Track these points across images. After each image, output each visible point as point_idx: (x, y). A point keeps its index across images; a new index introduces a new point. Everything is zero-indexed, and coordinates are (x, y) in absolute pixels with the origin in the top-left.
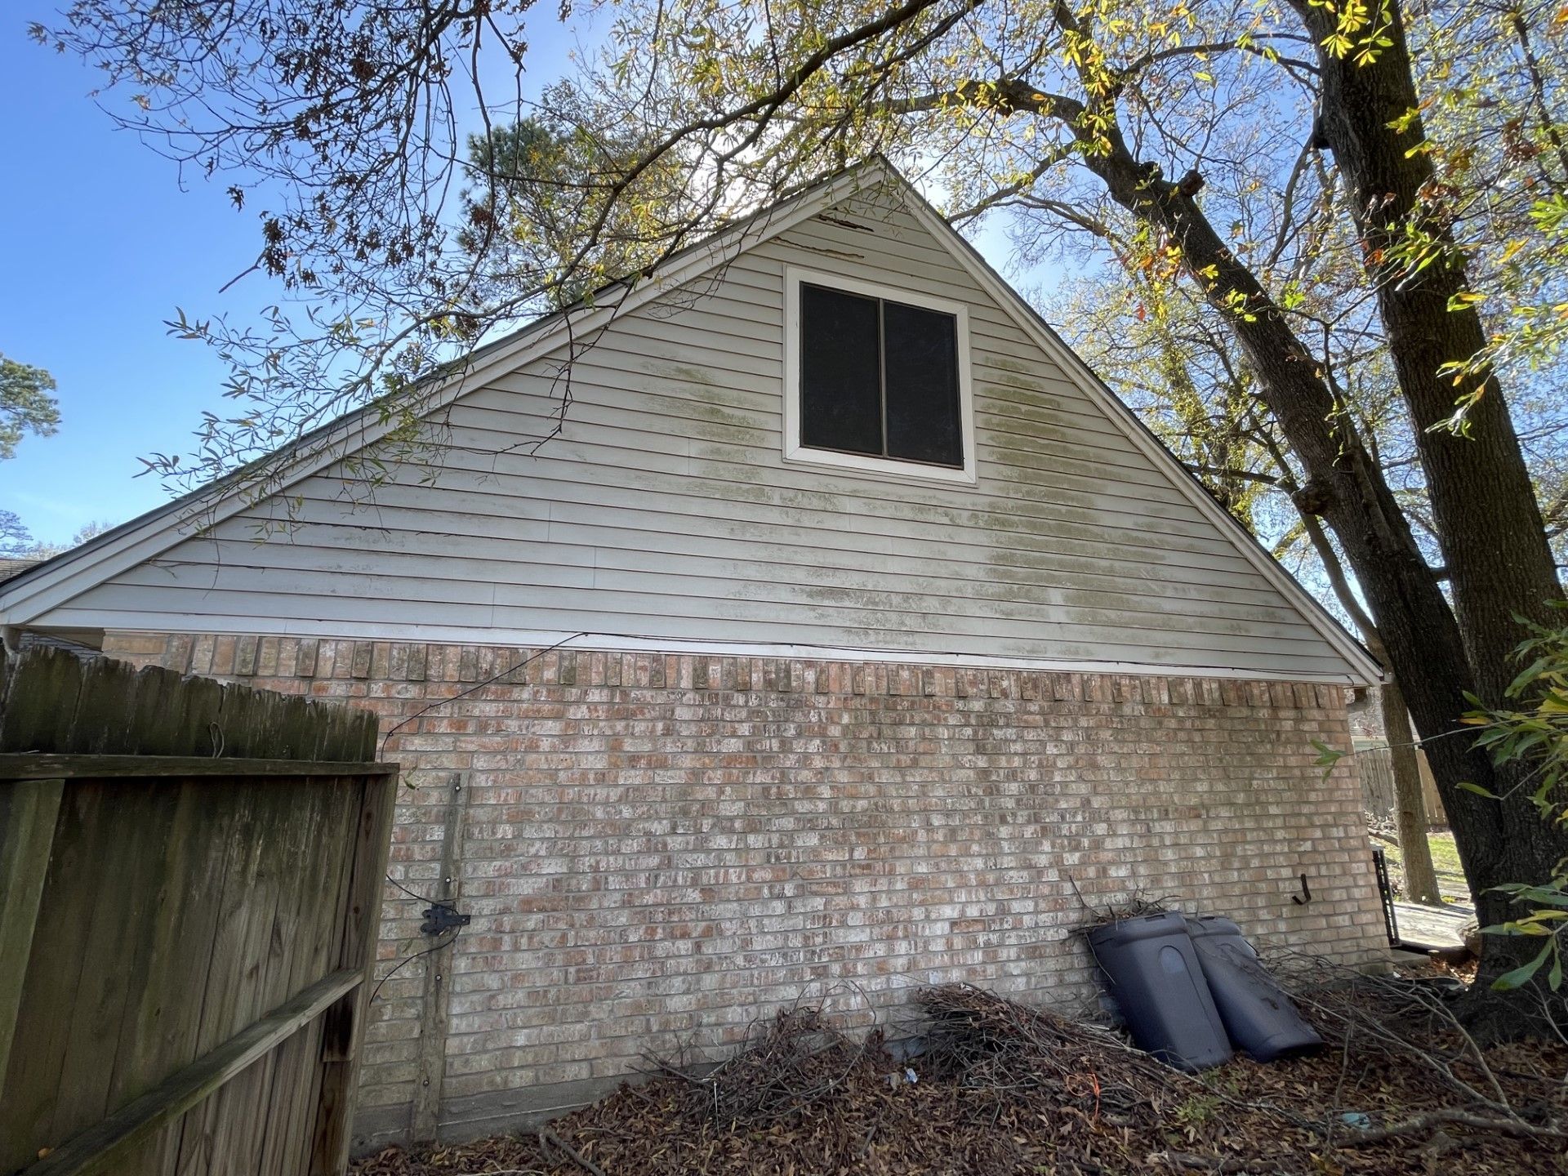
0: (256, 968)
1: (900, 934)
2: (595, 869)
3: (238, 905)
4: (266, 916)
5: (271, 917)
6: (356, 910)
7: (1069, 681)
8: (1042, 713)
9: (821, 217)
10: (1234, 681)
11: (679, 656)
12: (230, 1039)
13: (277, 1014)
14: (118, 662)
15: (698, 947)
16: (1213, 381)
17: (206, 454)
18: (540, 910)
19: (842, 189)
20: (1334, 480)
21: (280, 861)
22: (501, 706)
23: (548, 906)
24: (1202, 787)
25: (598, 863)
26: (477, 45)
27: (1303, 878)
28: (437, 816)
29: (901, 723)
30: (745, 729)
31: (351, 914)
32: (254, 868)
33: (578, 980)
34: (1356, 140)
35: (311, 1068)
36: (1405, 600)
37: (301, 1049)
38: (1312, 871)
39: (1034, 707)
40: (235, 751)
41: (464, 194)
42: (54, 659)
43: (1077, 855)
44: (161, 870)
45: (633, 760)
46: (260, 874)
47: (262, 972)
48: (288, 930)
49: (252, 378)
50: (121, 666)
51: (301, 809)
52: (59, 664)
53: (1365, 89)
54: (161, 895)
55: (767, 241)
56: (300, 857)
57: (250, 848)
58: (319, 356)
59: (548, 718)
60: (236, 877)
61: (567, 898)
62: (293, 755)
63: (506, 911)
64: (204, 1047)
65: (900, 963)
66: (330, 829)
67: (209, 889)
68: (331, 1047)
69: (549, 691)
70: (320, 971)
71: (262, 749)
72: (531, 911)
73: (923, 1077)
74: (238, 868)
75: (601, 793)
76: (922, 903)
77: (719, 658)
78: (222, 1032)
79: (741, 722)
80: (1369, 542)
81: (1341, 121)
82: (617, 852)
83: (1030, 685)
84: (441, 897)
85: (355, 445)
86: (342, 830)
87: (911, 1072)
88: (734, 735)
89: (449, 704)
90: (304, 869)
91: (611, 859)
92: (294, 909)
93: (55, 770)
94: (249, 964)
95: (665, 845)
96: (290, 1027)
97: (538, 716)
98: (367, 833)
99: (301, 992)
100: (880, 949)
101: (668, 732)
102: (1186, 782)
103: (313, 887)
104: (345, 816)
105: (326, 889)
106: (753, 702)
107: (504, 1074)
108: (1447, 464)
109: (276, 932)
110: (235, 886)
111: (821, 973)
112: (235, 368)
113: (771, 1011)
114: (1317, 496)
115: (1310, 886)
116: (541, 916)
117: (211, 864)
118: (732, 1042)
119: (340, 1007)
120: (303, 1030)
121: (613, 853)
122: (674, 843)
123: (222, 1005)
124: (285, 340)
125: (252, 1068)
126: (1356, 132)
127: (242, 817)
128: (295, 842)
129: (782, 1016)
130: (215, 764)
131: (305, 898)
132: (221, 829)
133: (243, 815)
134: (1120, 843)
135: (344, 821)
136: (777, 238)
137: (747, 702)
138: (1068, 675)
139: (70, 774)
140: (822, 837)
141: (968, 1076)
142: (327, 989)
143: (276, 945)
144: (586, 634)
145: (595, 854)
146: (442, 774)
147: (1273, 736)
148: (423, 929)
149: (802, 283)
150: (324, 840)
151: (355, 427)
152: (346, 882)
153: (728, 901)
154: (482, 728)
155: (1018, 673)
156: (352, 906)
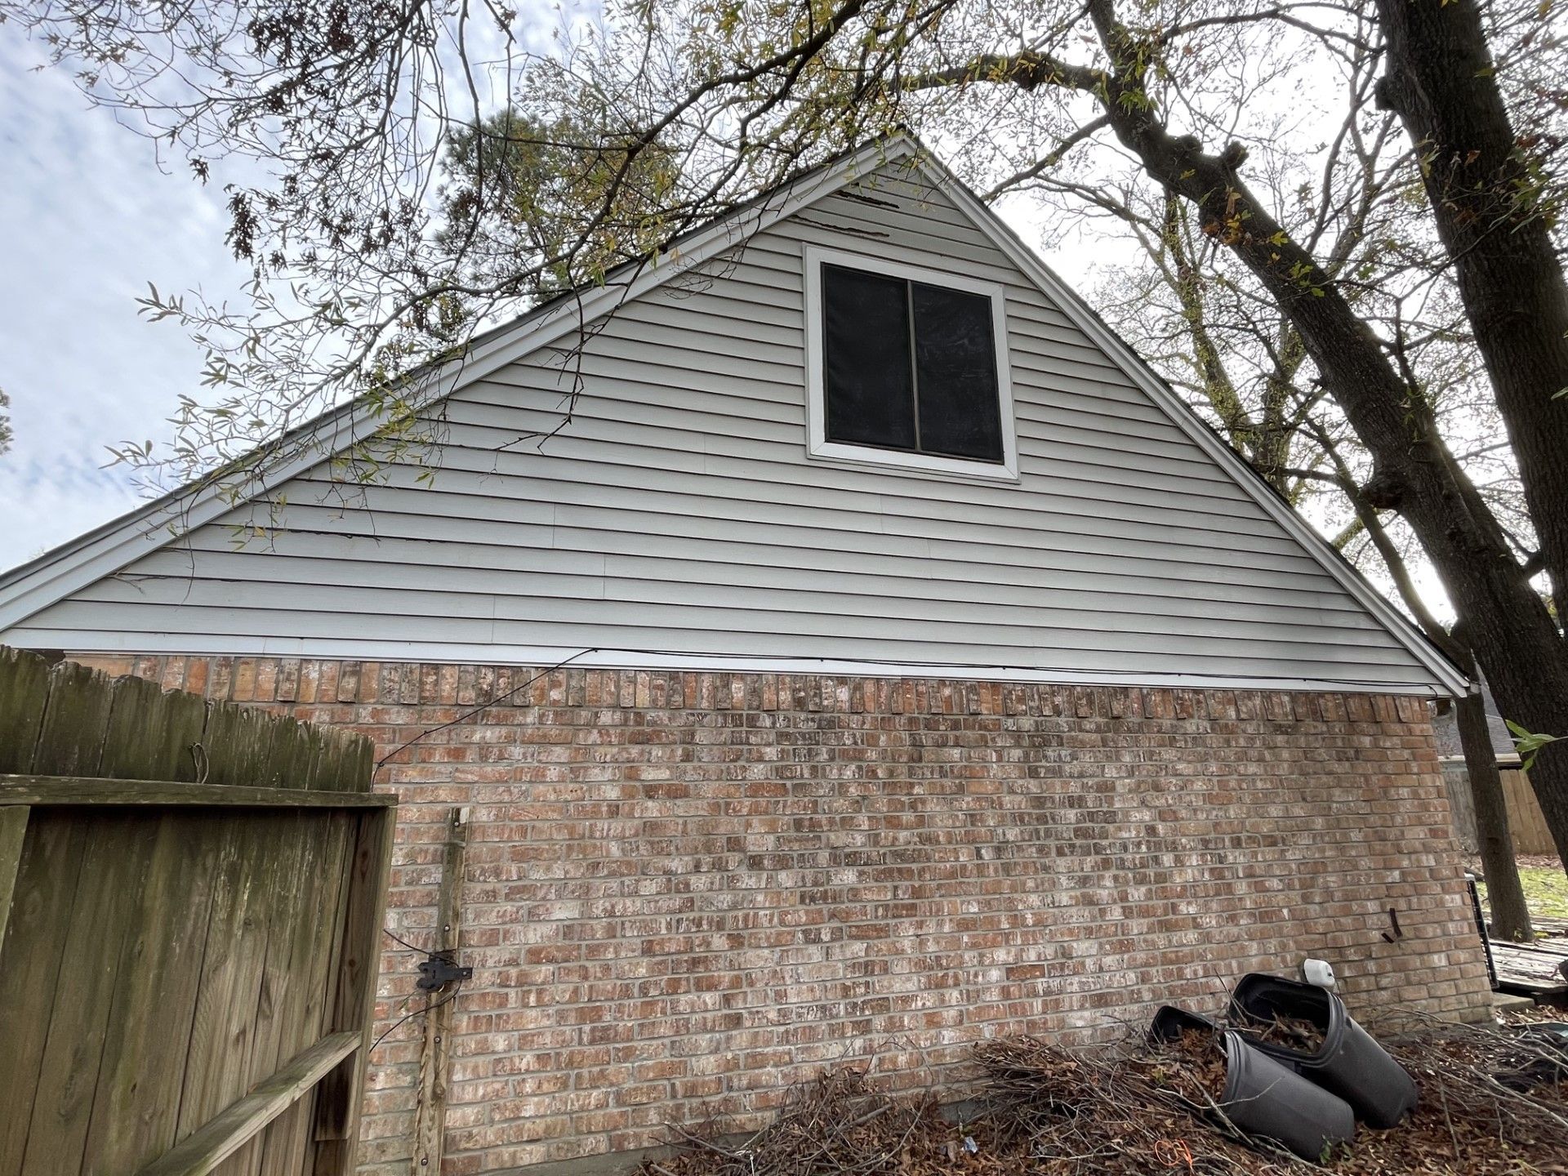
0: (243, 1032)
1: (951, 982)
2: (611, 914)
3: (224, 958)
4: (252, 973)
5: (259, 973)
6: (352, 963)
7: (1127, 696)
8: (1098, 730)
9: (841, 193)
10: (1306, 693)
11: (698, 673)
12: (215, 1119)
13: (267, 1087)
14: (90, 670)
15: (727, 1000)
16: (1258, 372)
17: (181, 444)
18: (550, 961)
19: (866, 162)
20: (1408, 471)
21: (269, 906)
22: (504, 731)
23: (559, 955)
24: (1275, 811)
25: (613, 906)
26: (465, 14)
27: (1392, 912)
28: (434, 855)
29: (945, 745)
30: (771, 752)
31: (346, 968)
32: (241, 915)
33: (592, 1042)
34: (1425, 99)
35: (302, 1149)
36: (1496, 599)
37: (291, 1127)
38: (1402, 905)
39: (1088, 725)
40: (220, 777)
41: (441, 190)
42: (16, 664)
43: (1143, 889)
44: (138, 918)
45: (651, 791)
46: (247, 923)
47: (250, 1037)
48: (278, 989)
49: (229, 366)
50: (94, 675)
51: (292, 847)
52: (23, 668)
53: (1434, 43)
54: (137, 948)
55: (785, 220)
56: (291, 903)
57: (236, 892)
58: (305, 337)
59: (556, 744)
60: (222, 926)
61: (579, 946)
62: (283, 782)
63: (513, 962)
64: (185, 1129)
65: (950, 1015)
66: (323, 871)
67: (191, 941)
68: (324, 1122)
69: (556, 714)
70: (312, 1034)
71: (249, 777)
72: (539, 962)
73: (982, 1145)
74: (222, 915)
75: (616, 826)
76: (974, 946)
77: (742, 675)
78: (205, 1112)
79: (769, 745)
80: (1452, 536)
81: (1407, 78)
82: (635, 893)
83: (1084, 701)
84: (439, 948)
85: (343, 442)
86: (336, 870)
87: (970, 1141)
88: (760, 760)
89: (445, 730)
90: (295, 915)
91: (628, 902)
92: (284, 964)
93: (21, 794)
94: (234, 1030)
95: (687, 885)
96: (282, 1102)
97: (545, 742)
98: (363, 875)
99: (292, 1060)
100: (929, 1000)
101: (687, 757)
102: (1259, 804)
103: (305, 937)
104: (339, 854)
105: (318, 940)
106: (781, 723)
107: (512, 1149)
108: (1541, 446)
109: (265, 989)
110: (220, 937)
111: (864, 1027)
112: (210, 353)
113: (808, 1072)
114: (1391, 488)
115: (1400, 922)
116: (551, 968)
117: (194, 909)
118: (767, 1108)
119: (335, 1076)
120: (295, 1105)
121: (630, 895)
122: (699, 882)
123: (206, 1077)
124: (268, 319)
125: (238, 1153)
126: (1425, 89)
127: (227, 855)
128: (285, 883)
129: (822, 1077)
130: (197, 792)
131: (296, 951)
132: (205, 869)
133: (229, 853)
134: (1189, 875)
135: (338, 861)
136: (794, 216)
137: (774, 723)
138: (1125, 690)
139: (37, 799)
140: (861, 874)
141: (1036, 1144)
142: (322, 1056)
143: (265, 1005)
144: (596, 650)
145: (610, 896)
146: (439, 807)
147: (1352, 753)
148: (420, 984)
149: (823, 264)
150: (317, 883)
151: (345, 422)
152: (339, 932)
153: (759, 947)
154: (484, 755)
155: (1071, 687)
156: (347, 958)
